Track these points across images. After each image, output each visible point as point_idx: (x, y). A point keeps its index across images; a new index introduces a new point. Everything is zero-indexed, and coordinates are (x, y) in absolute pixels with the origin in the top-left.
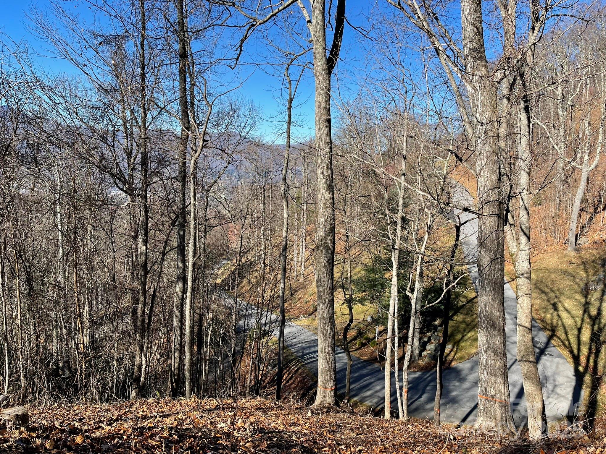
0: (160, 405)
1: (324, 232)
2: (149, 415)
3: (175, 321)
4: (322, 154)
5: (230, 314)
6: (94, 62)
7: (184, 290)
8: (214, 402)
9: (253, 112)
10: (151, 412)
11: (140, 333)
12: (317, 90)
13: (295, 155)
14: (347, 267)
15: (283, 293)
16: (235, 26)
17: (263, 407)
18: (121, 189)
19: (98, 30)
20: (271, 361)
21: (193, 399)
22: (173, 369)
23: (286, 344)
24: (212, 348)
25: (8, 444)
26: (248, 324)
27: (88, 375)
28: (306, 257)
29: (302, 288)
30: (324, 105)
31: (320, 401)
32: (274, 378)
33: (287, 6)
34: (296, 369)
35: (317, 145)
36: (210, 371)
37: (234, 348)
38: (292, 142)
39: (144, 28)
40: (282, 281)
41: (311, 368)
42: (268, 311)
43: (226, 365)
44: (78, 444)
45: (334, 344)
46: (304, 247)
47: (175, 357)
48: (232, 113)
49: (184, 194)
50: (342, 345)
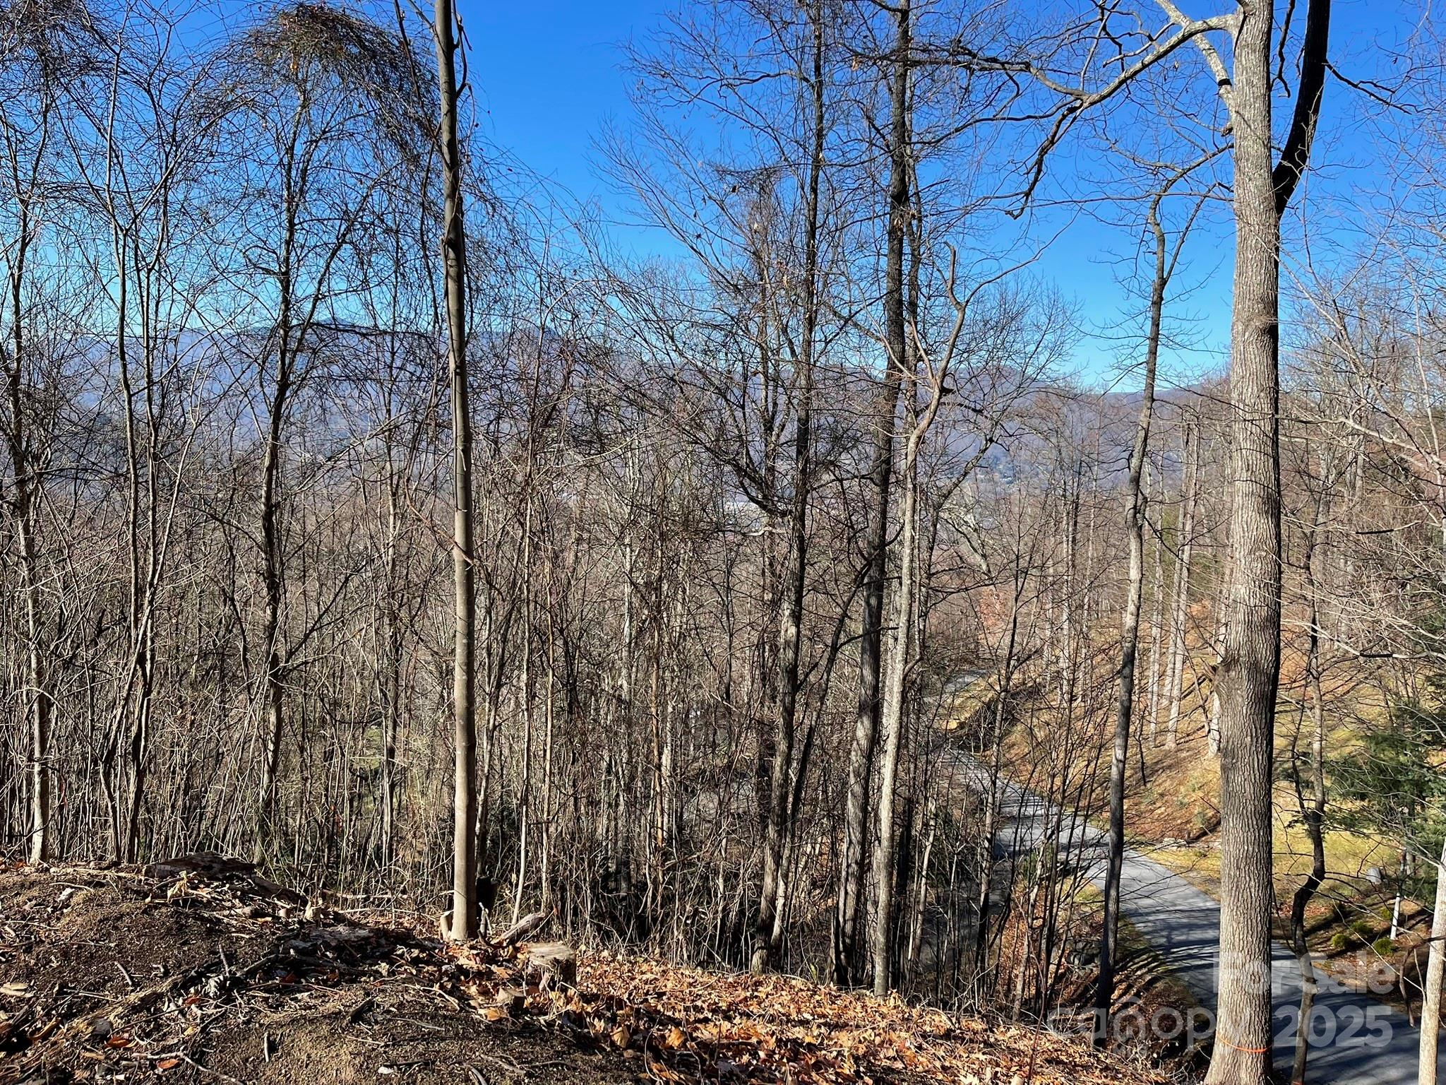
0: (817, 997)
1: (1249, 624)
2: (794, 1016)
3: (851, 808)
4: (1248, 417)
5: (979, 807)
6: (715, 229)
7: (873, 737)
8: (942, 1020)
9: (1059, 315)
10: (799, 1012)
11: (777, 824)
12: (1242, 251)
13: (1165, 419)
14: (1311, 724)
15: (1122, 774)
16: (1029, 117)
17: (1063, 1058)
18: (752, 499)
19: (728, 160)
20: (1081, 945)
21: (892, 1000)
22: (841, 920)
23: (1123, 906)
24: (932, 886)
25: (547, 1017)
26: (1022, 840)
27: (668, 899)
28: (1185, 685)
29: (1170, 767)
30: (1259, 291)
31: (1220, 1078)
32: (1087, 989)
33: (1166, 52)
34: (1148, 978)
35: (1235, 395)
36: (924, 941)
37: (987, 896)
38: (1161, 387)
39: (820, 147)
40: (1119, 741)
41: (1191, 985)
42: (1076, 815)
43: (964, 932)
44: (672, 1047)
45: (1269, 929)
46: (1179, 659)
47: (846, 893)
48: (1008, 321)
49: (884, 513)
50: (1288, 938)
